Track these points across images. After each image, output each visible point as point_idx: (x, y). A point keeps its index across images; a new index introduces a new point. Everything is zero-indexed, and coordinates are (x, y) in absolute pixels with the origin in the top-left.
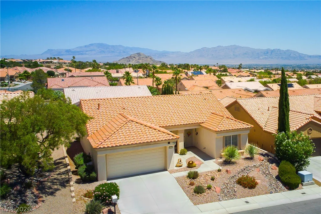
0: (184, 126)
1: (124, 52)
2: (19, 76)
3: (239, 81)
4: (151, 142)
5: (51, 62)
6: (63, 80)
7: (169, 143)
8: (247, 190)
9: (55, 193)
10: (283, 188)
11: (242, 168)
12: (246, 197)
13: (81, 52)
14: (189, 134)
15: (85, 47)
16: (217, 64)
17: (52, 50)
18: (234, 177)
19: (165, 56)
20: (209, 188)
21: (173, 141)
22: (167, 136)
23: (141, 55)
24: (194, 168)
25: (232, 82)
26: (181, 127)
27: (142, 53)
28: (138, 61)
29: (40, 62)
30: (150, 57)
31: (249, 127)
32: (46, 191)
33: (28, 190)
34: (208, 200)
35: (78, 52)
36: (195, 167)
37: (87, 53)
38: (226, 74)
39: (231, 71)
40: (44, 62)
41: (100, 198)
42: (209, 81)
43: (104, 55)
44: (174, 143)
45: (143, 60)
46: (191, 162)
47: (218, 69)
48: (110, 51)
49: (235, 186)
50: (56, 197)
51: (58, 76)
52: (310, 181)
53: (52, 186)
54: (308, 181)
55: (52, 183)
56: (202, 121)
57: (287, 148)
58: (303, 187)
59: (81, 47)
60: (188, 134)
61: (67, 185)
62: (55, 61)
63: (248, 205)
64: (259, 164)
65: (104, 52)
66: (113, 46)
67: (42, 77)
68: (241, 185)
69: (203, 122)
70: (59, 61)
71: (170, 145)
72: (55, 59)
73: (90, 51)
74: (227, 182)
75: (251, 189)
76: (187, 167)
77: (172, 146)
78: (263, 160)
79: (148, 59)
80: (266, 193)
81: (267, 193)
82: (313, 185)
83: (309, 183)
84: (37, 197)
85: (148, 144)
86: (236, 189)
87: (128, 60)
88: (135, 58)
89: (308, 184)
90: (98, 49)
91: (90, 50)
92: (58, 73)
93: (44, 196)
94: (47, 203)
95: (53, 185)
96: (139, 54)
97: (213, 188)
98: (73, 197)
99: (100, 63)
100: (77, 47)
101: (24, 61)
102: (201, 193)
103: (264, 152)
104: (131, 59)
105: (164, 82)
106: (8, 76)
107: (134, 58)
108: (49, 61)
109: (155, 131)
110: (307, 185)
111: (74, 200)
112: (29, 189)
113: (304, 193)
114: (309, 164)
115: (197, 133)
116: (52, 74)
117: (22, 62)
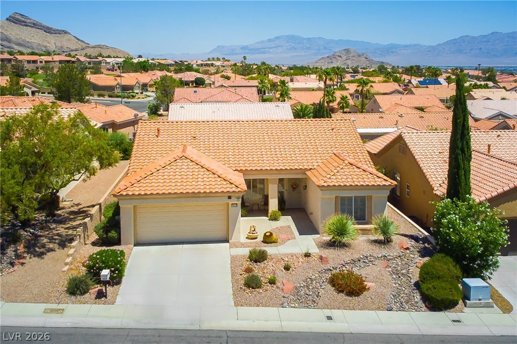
0: (276, 172)
1: (325, 48)
2: (154, 85)
3: (503, 99)
4: (199, 192)
5: (212, 65)
6: (195, 92)
7: (230, 198)
8: (342, 296)
9: (46, 254)
10: (421, 304)
11: (356, 256)
12: (334, 308)
13: (263, 50)
14: (294, 186)
15: (269, 41)
16: (480, 65)
17: (223, 47)
18: (331, 270)
19: (392, 52)
20: (272, 282)
21: (236, 195)
22: (229, 185)
23: (350, 53)
24: (273, 244)
25: (488, 99)
26: (273, 174)
27: (352, 48)
28: (345, 62)
29: (197, 65)
30: (365, 56)
31: (387, 183)
32: (35, 250)
33: (12, 246)
34: (261, 301)
35: (258, 49)
36: (274, 242)
37: (271, 50)
38: (487, 85)
39: (504, 78)
40: (202, 65)
41: (92, 271)
42: (428, 97)
43: (295, 54)
44: (238, 198)
45: (353, 61)
46: (268, 234)
47: (480, 75)
48: (305, 47)
49: (323, 287)
50: (43, 260)
51: (210, 86)
52: (485, 299)
53: (47, 244)
54: (480, 300)
55: (49, 239)
56: (311, 167)
57: (448, 231)
58: (466, 310)
59: (262, 42)
60: (292, 186)
61: (69, 245)
62: (218, 63)
63: (328, 323)
64: (395, 254)
65: (295, 49)
66: (309, 39)
67: (168, 86)
68: (334, 286)
69: (311, 169)
70: (223, 63)
71: (231, 202)
72: (218, 59)
73: (276, 47)
74: (313, 277)
75: (351, 296)
76: (262, 241)
77: (237, 204)
78: (408, 249)
79: (361, 59)
80: (379, 309)
81: (381, 308)
82: (489, 309)
83: (481, 303)
84: (18, 256)
85: (195, 195)
86: (322, 292)
87: (330, 61)
88: (341, 57)
89: (478, 305)
90: (287, 45)
91: (275, 45)
92: (211, 80)
93: (28, 256)
94: (26, 267)
95: (49, 242)
96: (347, 51)
97: (279, 284)
98: (66, 264)
99: (283, 66)
100: (258, 42)
101: (176, 62)
102: (253, 288)
103: (423, 233)
104: (334, 60)
105: (341, 98)
106: (139, 84)
107: (339, 58)
108: (209, 64)
109: (213, 176)
110: (473, 306)
111: (66, 268)
112: (14, 244)
113: (459, 321)
114: (498, 266)
115: (306, 186)
116: (201, 82)
117: (173, 64)
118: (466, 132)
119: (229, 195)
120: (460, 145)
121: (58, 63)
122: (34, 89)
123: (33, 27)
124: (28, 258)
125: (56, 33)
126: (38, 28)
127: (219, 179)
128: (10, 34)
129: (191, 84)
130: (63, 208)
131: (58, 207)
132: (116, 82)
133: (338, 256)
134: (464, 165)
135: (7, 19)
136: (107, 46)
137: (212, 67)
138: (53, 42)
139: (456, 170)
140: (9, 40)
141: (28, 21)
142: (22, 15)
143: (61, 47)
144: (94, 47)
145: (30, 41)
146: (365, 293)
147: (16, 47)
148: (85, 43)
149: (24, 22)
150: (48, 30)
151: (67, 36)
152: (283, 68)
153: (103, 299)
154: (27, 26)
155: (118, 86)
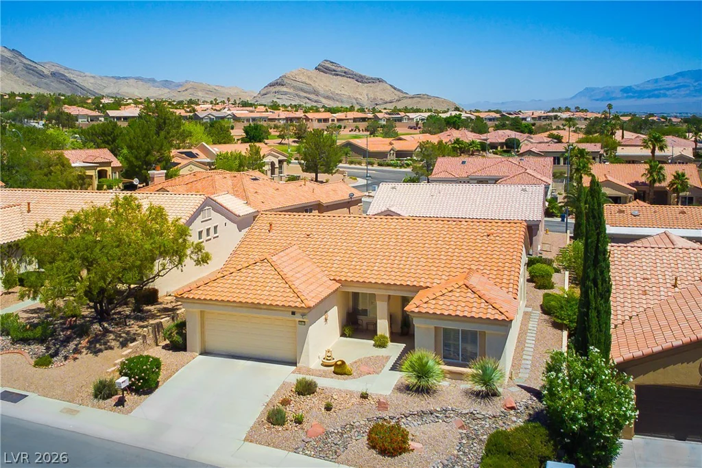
5: (556, 117)
6: (463, 162)
7: (293, 313)
9: (102, 352)
11: (432, 408)
13: (656, 92)
15: (666, 80)
17: (593, 90)
20: (299, 421)
29: (533, 118)
32: (95, 347)
33: (78, 339)
34: (274, 440)
35: (647, 91)
37: (669, 93)
40: (540, 118)
44: (302, 314)
46: (339, 363)
53: (110, 341)
55: (116, 337)
59: (656, 81)
61: (129, 344)
62: (565, 115)
64: (490, 413)
68: (370, 439)
69: (428, 287)
70: (573, 115)
72: (568, 109)
73: (676, 88)
74: (357, 424)
76: (333, 371)
77: (304, 322)
78: (513, 409)
84: (76, 351)
86: (353, 443)
90: (695, 84)
91: (677, 85)
95: (114, 340)
97: (305, 425)
98: (115, 365)
100: (648, 81)
101: (502, 115)
102: (273, 424)
108: (551, 116)
111: (111, 369)
112: (81, 338)
116: (514, 145)
117: (497, 118)
118: (600, 257)
119: (294, 310)
120: (592, 276)
121: (352, 121)
122: (281, 158)
123: (344, 76)
124: (84, 353)
125: (369, 83)
126: (350, 77)
127: (289, 290)
128: (319, 85)
129: (499, 147)
130: (161, 303)
131: (157, 301)
132: (391, 147)
133: (407, 403)
134: (596, 303)
135: (316, 68)
136: (428, 96)
137: (554, 121)
138: (365, 92)
139: (585, 310)
140: (316, 93)
141: (339, 69)
142: (332, 63)
143: (375, 99)
144: (412, 98)
145: (340, 92)
146: (404, 455)
147: (324, 101)
148: (402, 92)
149: (334, 71)
150: (361, 79)
151: (381, 85)
152: (674, 120)
153: (120, 407)
154: (337, 75)
155: (392, 152)
